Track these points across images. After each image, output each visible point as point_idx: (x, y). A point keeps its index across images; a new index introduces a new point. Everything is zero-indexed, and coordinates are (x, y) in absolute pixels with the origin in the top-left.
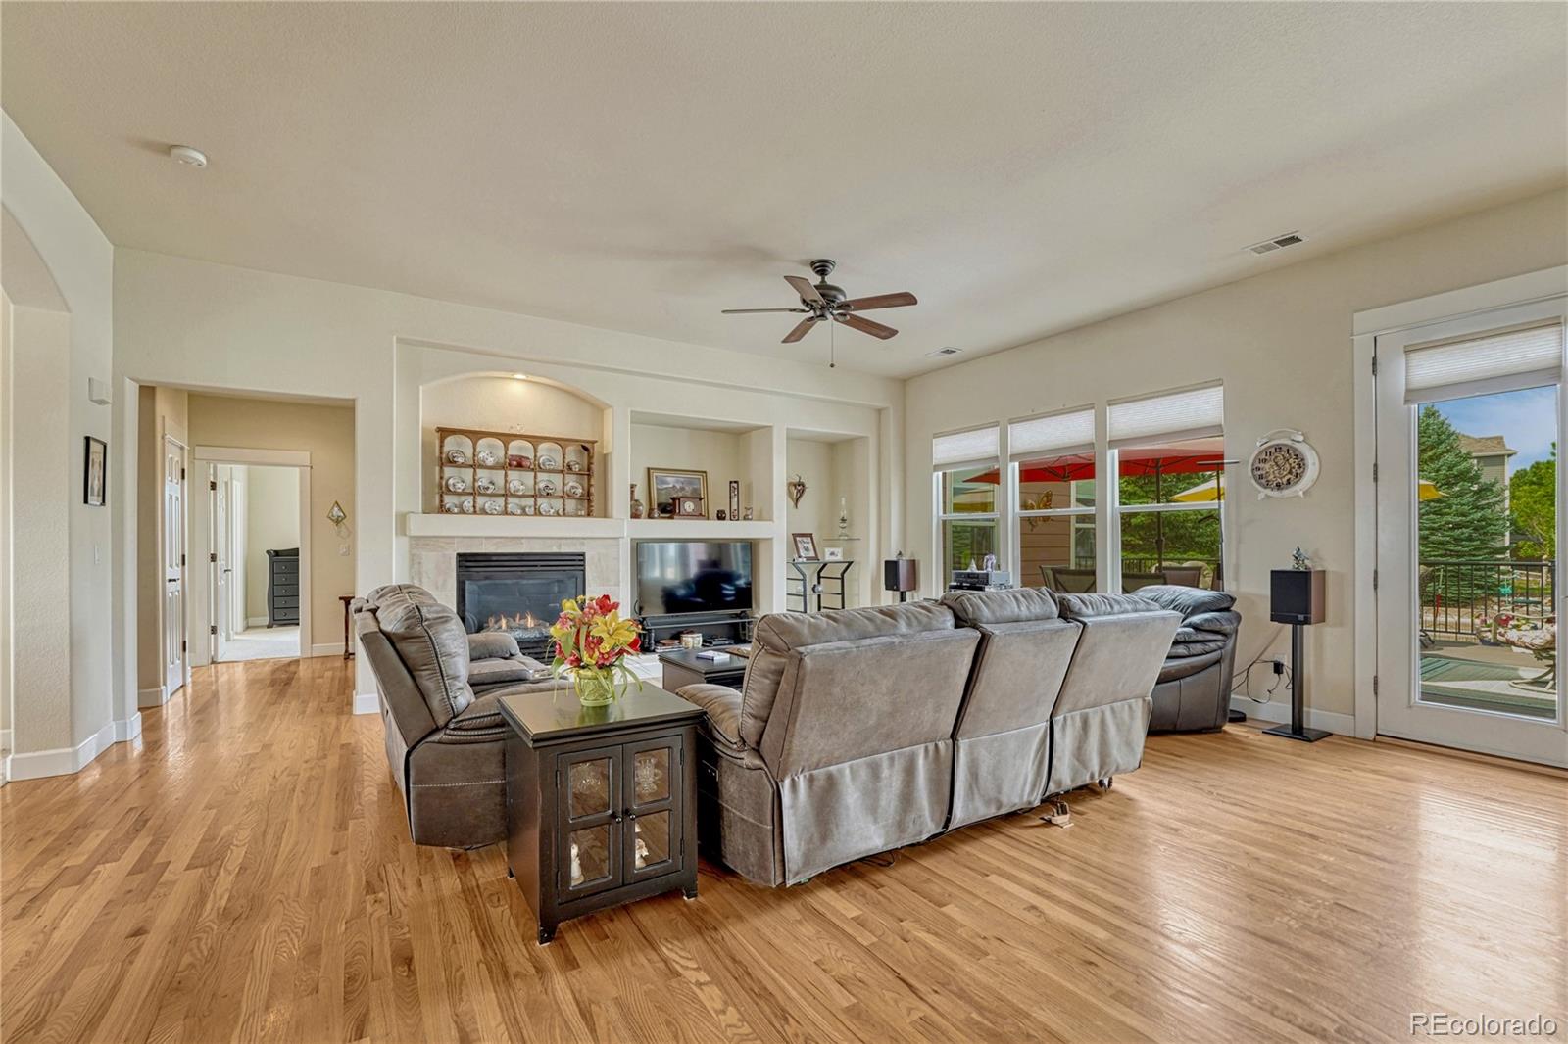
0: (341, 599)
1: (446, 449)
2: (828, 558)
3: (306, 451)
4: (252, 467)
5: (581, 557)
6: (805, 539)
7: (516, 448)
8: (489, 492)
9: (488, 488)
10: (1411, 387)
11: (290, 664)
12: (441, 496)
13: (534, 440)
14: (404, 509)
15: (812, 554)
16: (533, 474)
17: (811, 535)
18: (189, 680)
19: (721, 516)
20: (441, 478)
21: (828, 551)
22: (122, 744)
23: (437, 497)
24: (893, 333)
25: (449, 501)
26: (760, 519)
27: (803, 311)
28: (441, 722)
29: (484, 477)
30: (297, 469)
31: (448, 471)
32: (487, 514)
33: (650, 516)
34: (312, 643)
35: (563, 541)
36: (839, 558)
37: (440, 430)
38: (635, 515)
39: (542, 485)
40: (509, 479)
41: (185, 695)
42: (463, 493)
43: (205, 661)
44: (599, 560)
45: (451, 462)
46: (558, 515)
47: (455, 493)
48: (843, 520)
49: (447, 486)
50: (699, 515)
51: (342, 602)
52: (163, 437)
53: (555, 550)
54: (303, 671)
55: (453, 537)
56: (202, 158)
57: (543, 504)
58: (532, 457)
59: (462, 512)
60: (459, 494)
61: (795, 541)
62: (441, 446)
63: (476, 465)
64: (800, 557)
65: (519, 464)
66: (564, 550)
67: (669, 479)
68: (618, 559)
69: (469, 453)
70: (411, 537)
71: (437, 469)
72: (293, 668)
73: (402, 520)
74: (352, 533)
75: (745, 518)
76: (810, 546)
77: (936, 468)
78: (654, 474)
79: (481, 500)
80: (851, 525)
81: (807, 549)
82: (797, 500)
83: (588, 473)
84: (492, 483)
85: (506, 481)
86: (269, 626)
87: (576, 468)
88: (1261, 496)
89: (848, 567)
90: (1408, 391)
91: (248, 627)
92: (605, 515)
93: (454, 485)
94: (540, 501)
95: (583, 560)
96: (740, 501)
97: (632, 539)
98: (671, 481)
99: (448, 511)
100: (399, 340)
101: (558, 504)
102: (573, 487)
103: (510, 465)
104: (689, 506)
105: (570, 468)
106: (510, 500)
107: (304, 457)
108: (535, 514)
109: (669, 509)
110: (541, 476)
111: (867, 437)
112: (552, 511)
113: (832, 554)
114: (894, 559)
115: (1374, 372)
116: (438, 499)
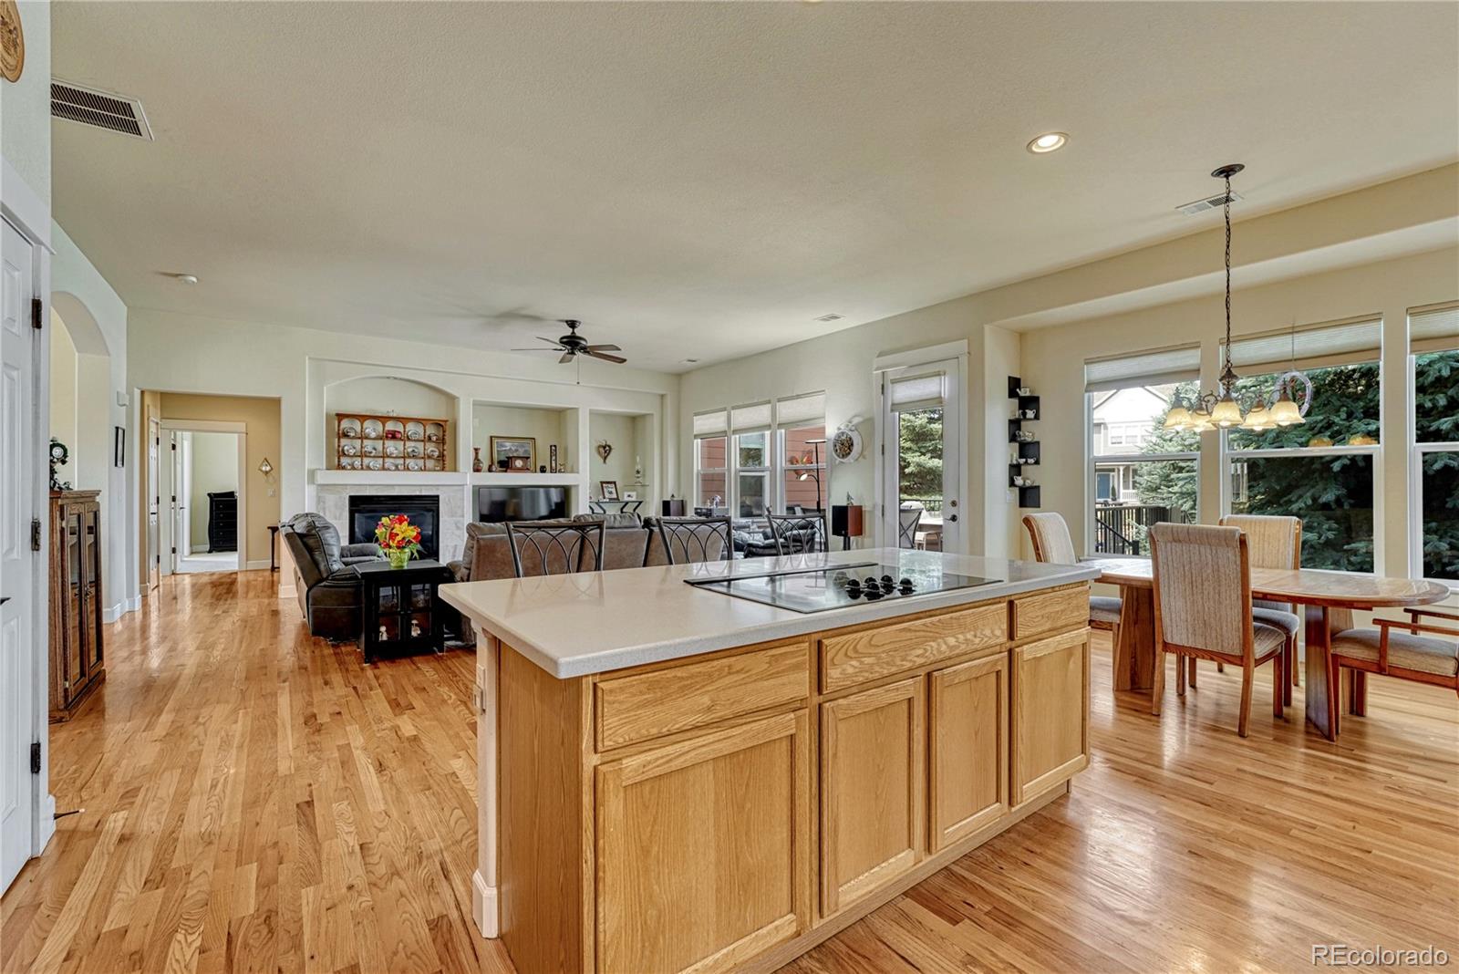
0: (269, 528)
1: (342, 427)
2: (626, 499)
3: (243, 421)
4: (196, 433)
5: (435, 499)
6: (609, 485)
7: (390, 426)
8: (372, 455)
9: (371, 453)
10: (896, 402)
11: (231, 574)
12: (339, 458)
13: (403, 420)
14: (313, 467)
15: (614, 496)
16: (402, 443)
17: (615, 483)
18: (161, 583)
19: (543, 470)
20: (339, 446)
21: (626, 494)
22: (132, 612)
23: (337, 460)
24: (625, 360)
25: (344, 461)
26: (572, 472)
27: (561, 350)
28: (325, 575)
29: (369, 445)
30: (236, 435)
31: (344, 441)
32: (371, 469)
33: (490, 470)
34: (247, 560)
35: (423, 487)
36: (634, 499)
37: (338, 415)
38: (477, 470)
39: (410, 450)
40: (386, 446)
41: (159, 592)
42: (355, 456)
43: (169, 573)
44: (449, 500)
45: (346, 435)
46: (422, 470)
47: (348, 456)
48: (638, 472)
49: (343, 450)
50: (525, 469)
51: (270, 530)
52: (148, 419)
53: (418, 493)
54: (240, 578)
55: (346, 485)
56: (194, 279)
57: (411, 462)
58: (402, 431)
59: (353, 468)
60: (352, 456)
61: (602, 486)
62: (339, 426)
63: (363, 437)
64: (604, 498)
65: (393, 436)
66: (424, 493)
67: (507, 444)
68: (463, 499)
69: (359, 429)
70: (319, 485)
71: (337, 440)
72: (234, 576)
73: (312, 474)
74: (278, 481)
75: (560, 471)
76: (614, 490)
77: (696, 437)
78: (495, 441)
79: (366, 461)
80: (644, 476)
81: (611, 493)
82: (605, 458)
83: (441, 441)
84: (375, 449)
85: (384, 448)
86: (210, 552)
87: (434, 438)
88: (837, 462)
89: (638, 506)
90: (893, 404)
91: (192, 553)
92: (455, 470)
93: (348, 451)
94: (408, 461)
95: (438, 500)
96: (558, 458)
97: (474, 486)
98: (508, 445)
99: (344, 468)
100: (310, 358)
101: (421, 462)
102: (432, 451)
103: (387, 437)
104: (519, 463)
105: (430, 438)
106: (387, 460)
107: (242, 426)
108: (404, 470)
109: (506, 465)
110: (408, 444)
111: (652, 415)
112: (416, 467)
113: (629, 496)
114: (669, 499)
115: (883, 393)
116: (337, 459)
